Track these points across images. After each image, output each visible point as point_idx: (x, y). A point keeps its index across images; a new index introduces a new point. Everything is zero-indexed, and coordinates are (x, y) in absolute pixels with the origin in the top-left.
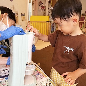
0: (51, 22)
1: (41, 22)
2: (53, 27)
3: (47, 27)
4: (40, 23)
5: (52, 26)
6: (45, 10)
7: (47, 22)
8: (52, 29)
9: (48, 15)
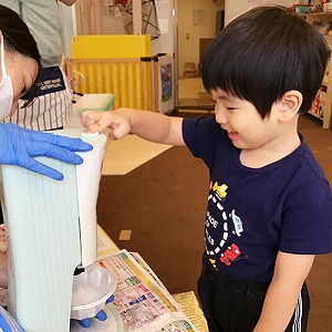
0: (156, 60)
1: (118, 62)
2: (166, 78)
3: (145, 79)
4: (107, 68)
5: (163, 76)
6: (129, 12)
7: (143, 59)
8: (164, 89)
9: (144, 32)
